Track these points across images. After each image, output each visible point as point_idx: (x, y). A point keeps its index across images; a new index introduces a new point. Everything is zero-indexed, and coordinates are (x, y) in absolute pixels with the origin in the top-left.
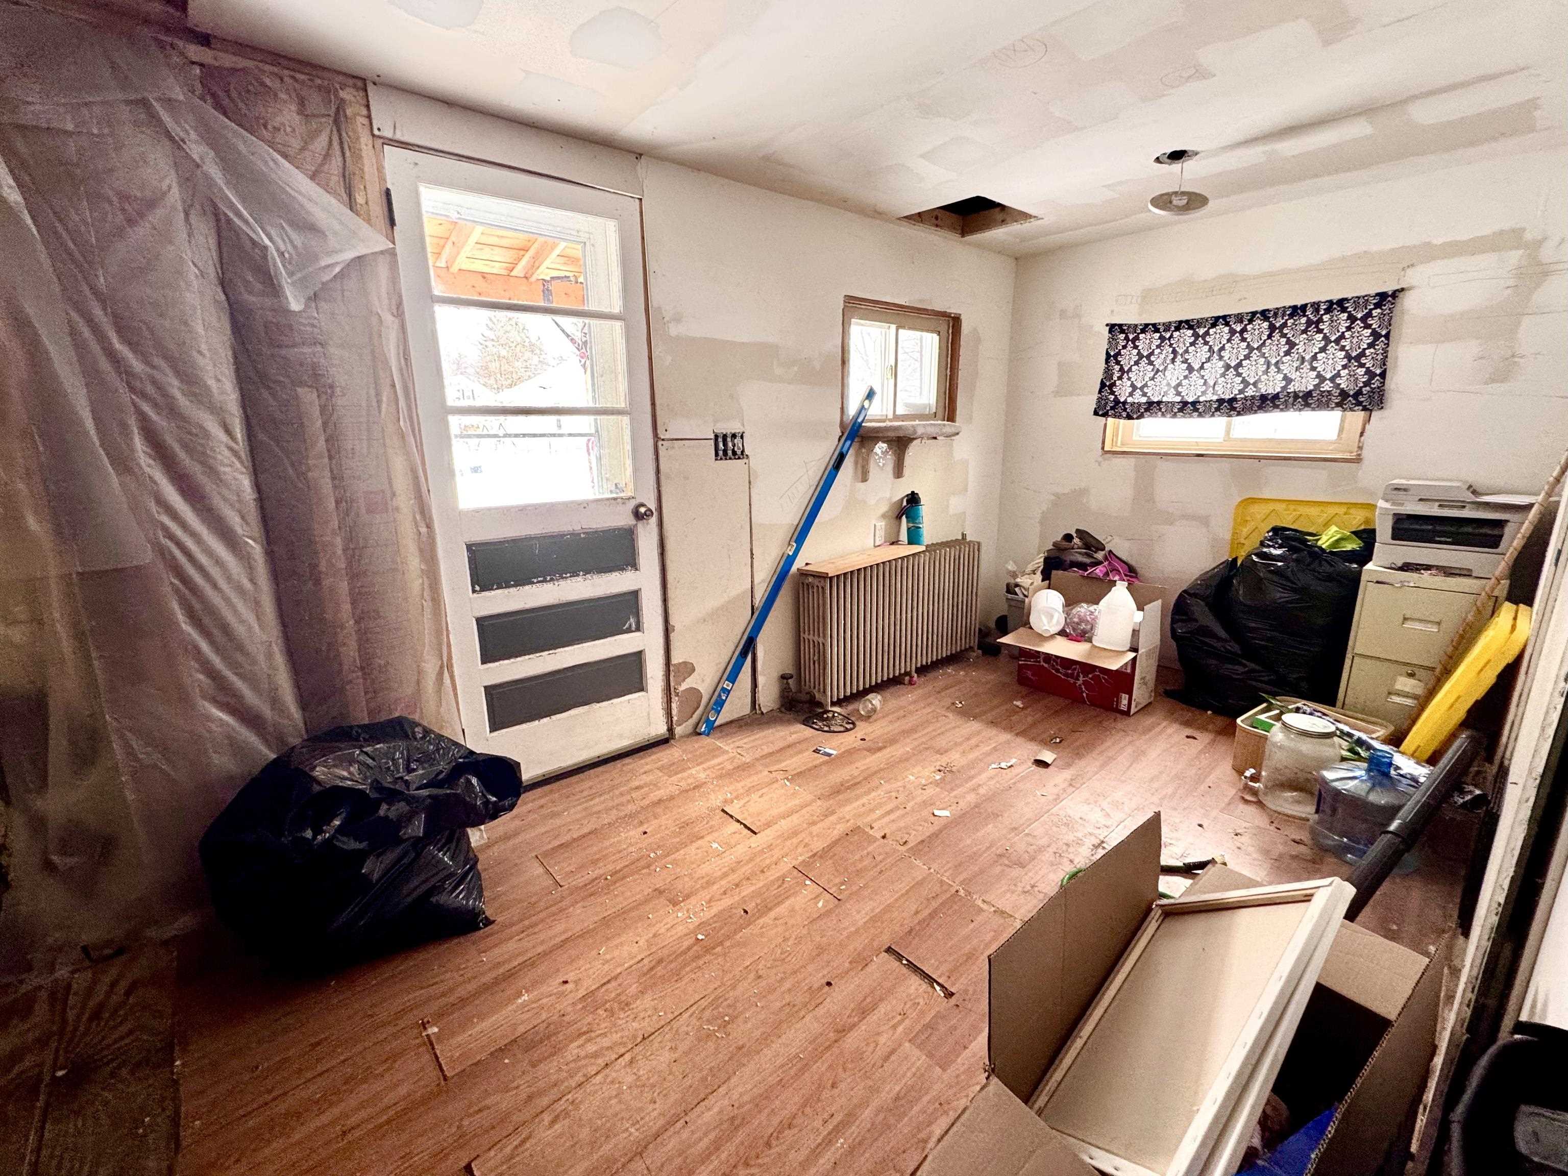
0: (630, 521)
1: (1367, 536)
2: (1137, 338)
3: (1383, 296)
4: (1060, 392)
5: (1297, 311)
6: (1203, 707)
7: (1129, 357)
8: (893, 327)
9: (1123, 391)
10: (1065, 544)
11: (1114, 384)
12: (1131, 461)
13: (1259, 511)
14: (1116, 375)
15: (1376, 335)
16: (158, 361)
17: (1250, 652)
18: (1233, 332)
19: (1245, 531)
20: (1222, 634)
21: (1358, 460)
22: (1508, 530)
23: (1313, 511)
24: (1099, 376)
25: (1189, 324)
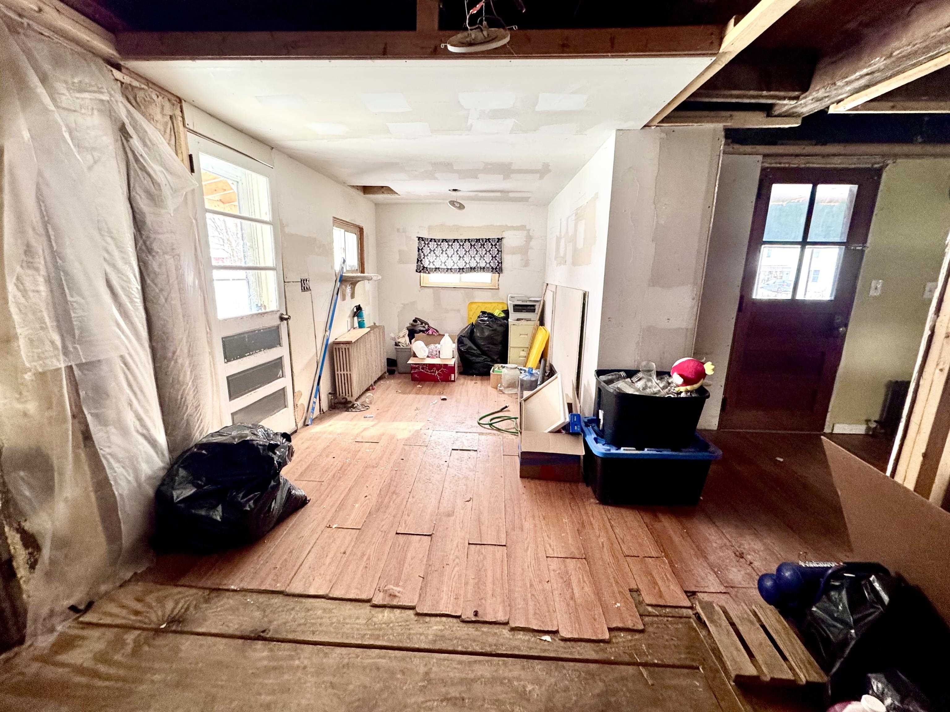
0: (278, 322)
1: (506, 312)
2: (428, 244)
3: (499, 239)
4: (401, 261)
5: (478, 240)
6: (472, 375)
7: (426, 250)
8: (343, 230)
9: (426, 263)
10: (415, 324)
11: (421, 261)
12: (431, 290)
13: (474, 306)
14: (422, 257)
15: (498, 250)
16: (109, 240)
17: (484, 353)
18: (460, 245)
19: (471, 313)
20: (475, 348)
21: (498, 289)
22: (537, 307)
23: (489, 305)
24: (416, 257)
25: (446, 241)
